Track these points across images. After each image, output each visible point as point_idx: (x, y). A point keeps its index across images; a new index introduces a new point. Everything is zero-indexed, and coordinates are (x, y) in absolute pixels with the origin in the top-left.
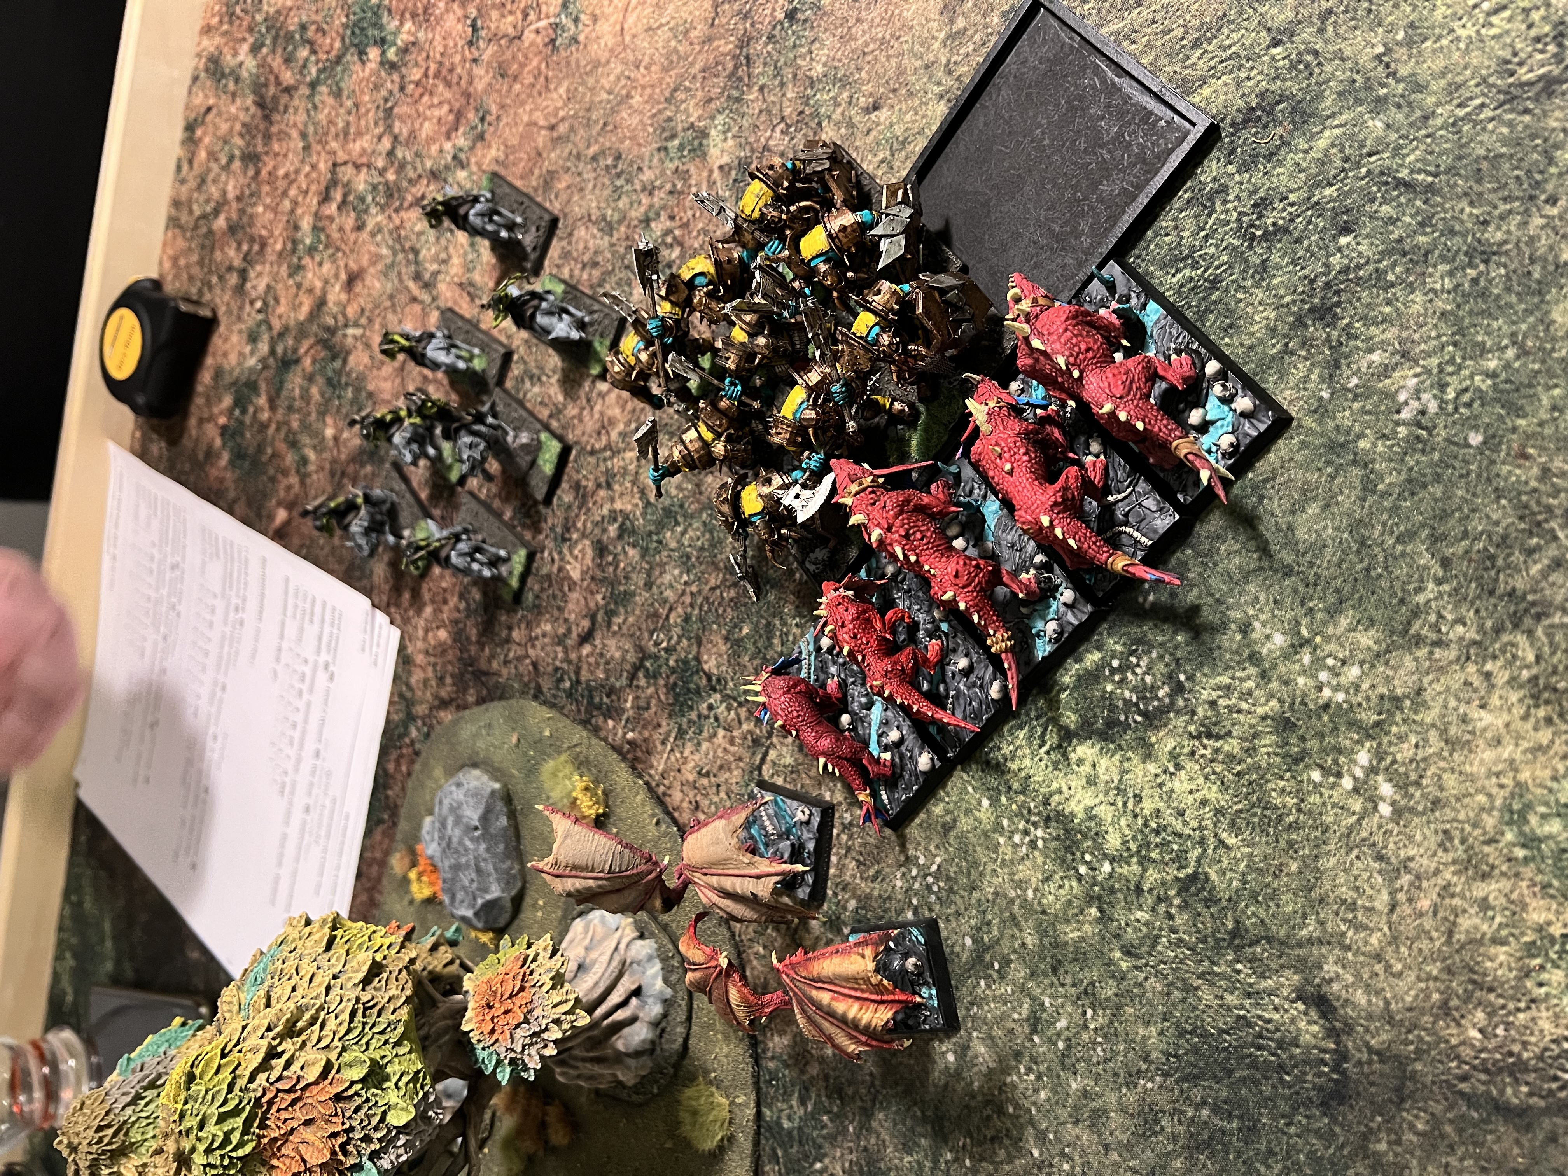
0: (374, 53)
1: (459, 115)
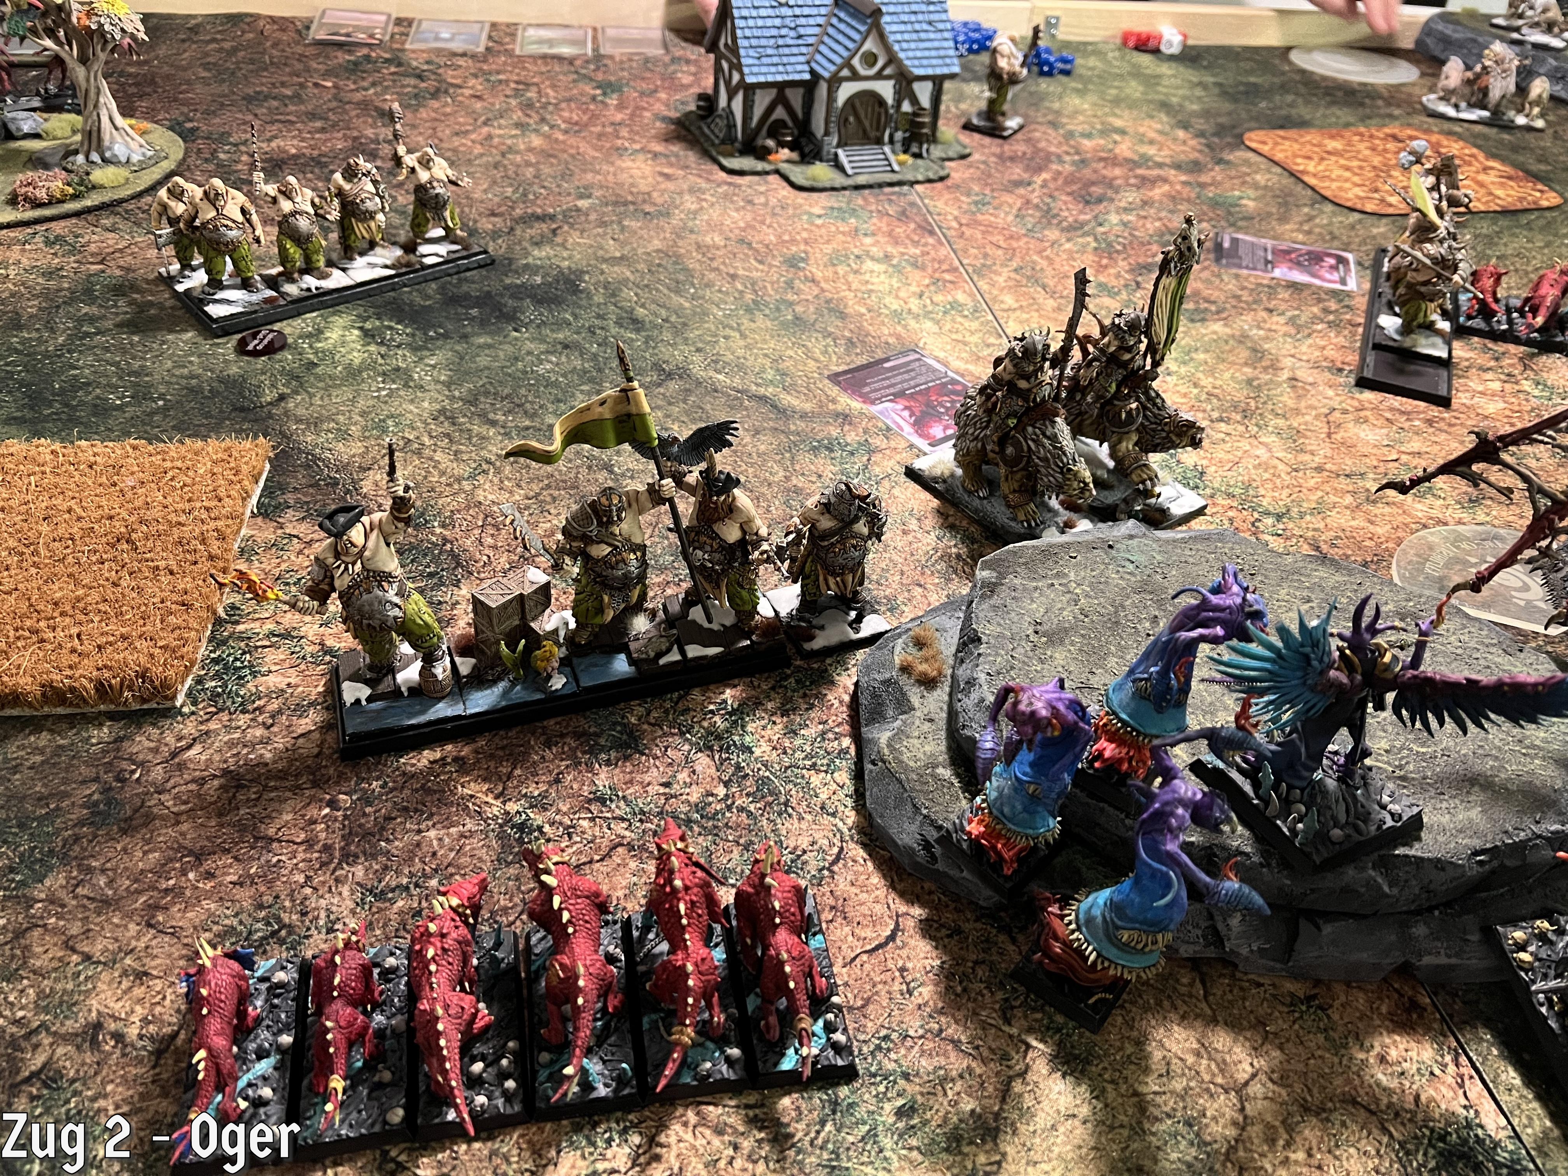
0: (598, 92)
1: (576, 124)
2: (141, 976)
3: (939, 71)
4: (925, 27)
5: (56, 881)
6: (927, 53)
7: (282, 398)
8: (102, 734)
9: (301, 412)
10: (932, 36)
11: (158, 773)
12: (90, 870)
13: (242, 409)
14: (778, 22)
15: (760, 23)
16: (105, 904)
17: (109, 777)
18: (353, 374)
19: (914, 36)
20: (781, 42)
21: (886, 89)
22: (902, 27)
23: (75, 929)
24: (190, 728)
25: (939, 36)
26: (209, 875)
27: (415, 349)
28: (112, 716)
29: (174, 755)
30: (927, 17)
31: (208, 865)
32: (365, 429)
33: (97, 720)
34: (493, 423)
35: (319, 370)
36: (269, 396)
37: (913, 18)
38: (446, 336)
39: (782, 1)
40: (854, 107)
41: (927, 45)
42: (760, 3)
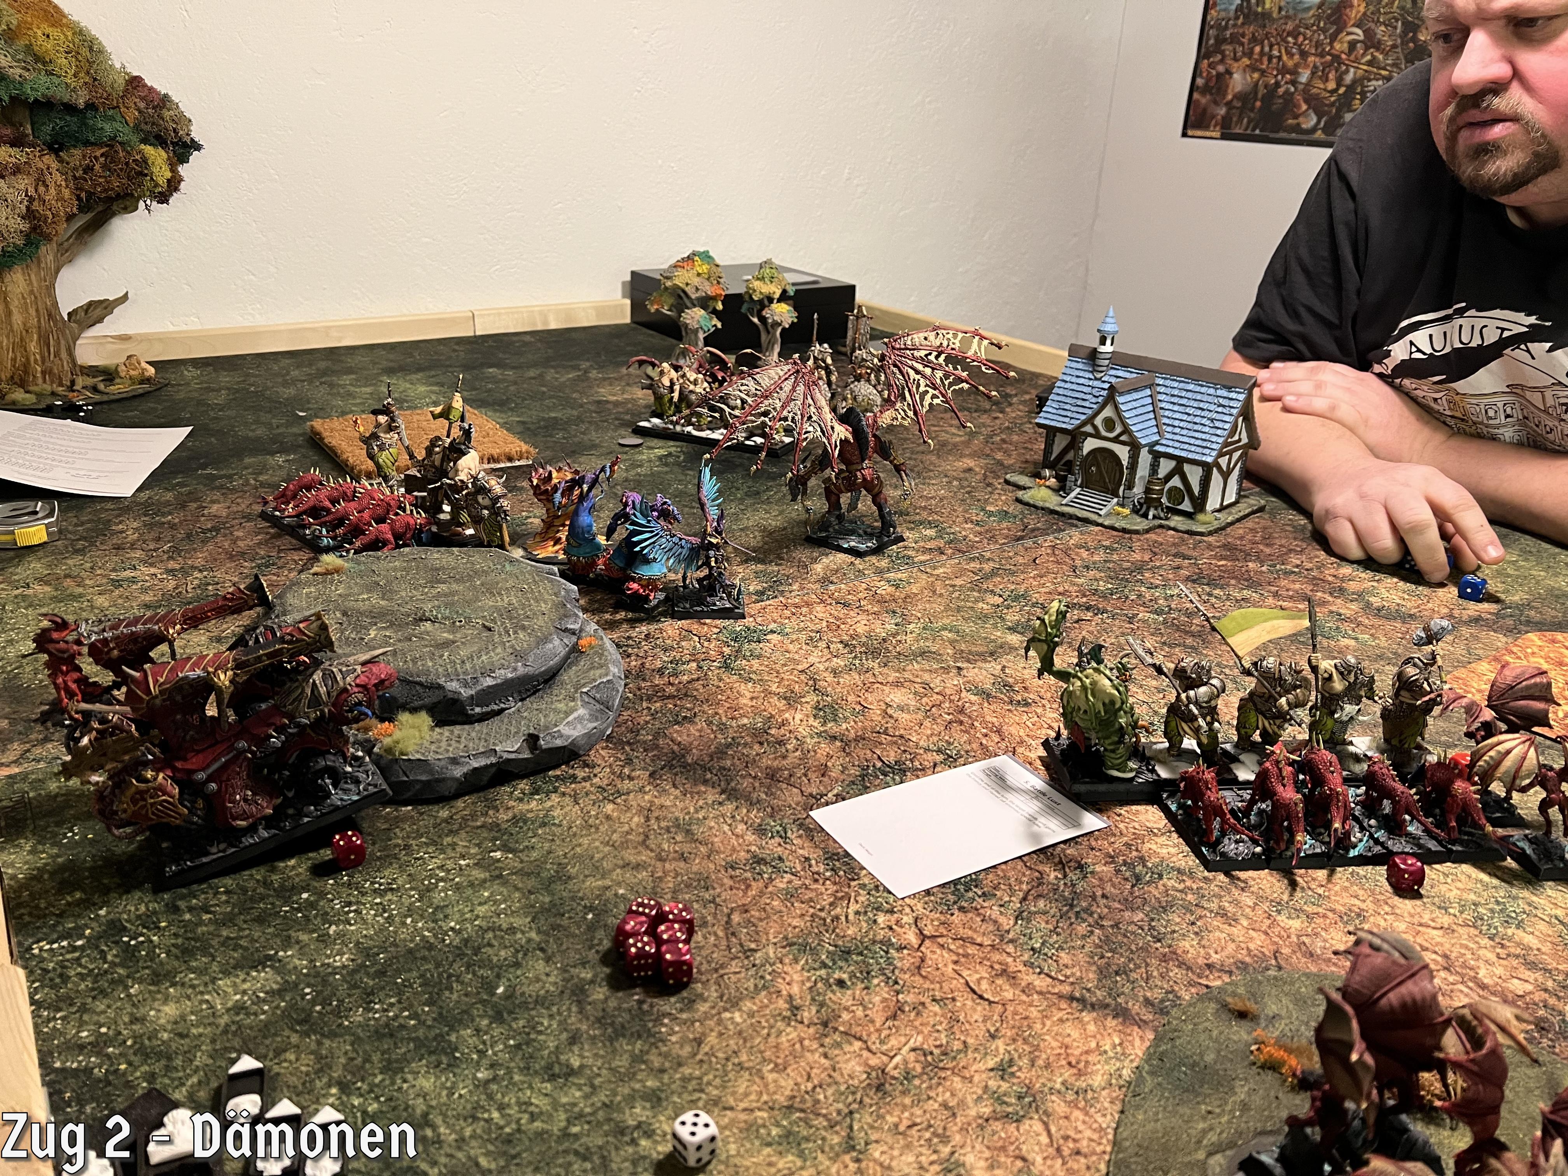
3: (1183, 454)
4: (1204, 421)
6: (1192, 441)
10: (1206, 429)
14: (1088, 390)
15: (1074, 387)
19: (1190, 426)
20: (1079, 403)
21: (1123, 453)
22: (1185, 417)
25: (1213, 431)
30: (1210, 415)
37: (1199, 412)
39: (1099, 375)
40: (1095, 458)
41: (1197, 435)
42: (1081, 374)
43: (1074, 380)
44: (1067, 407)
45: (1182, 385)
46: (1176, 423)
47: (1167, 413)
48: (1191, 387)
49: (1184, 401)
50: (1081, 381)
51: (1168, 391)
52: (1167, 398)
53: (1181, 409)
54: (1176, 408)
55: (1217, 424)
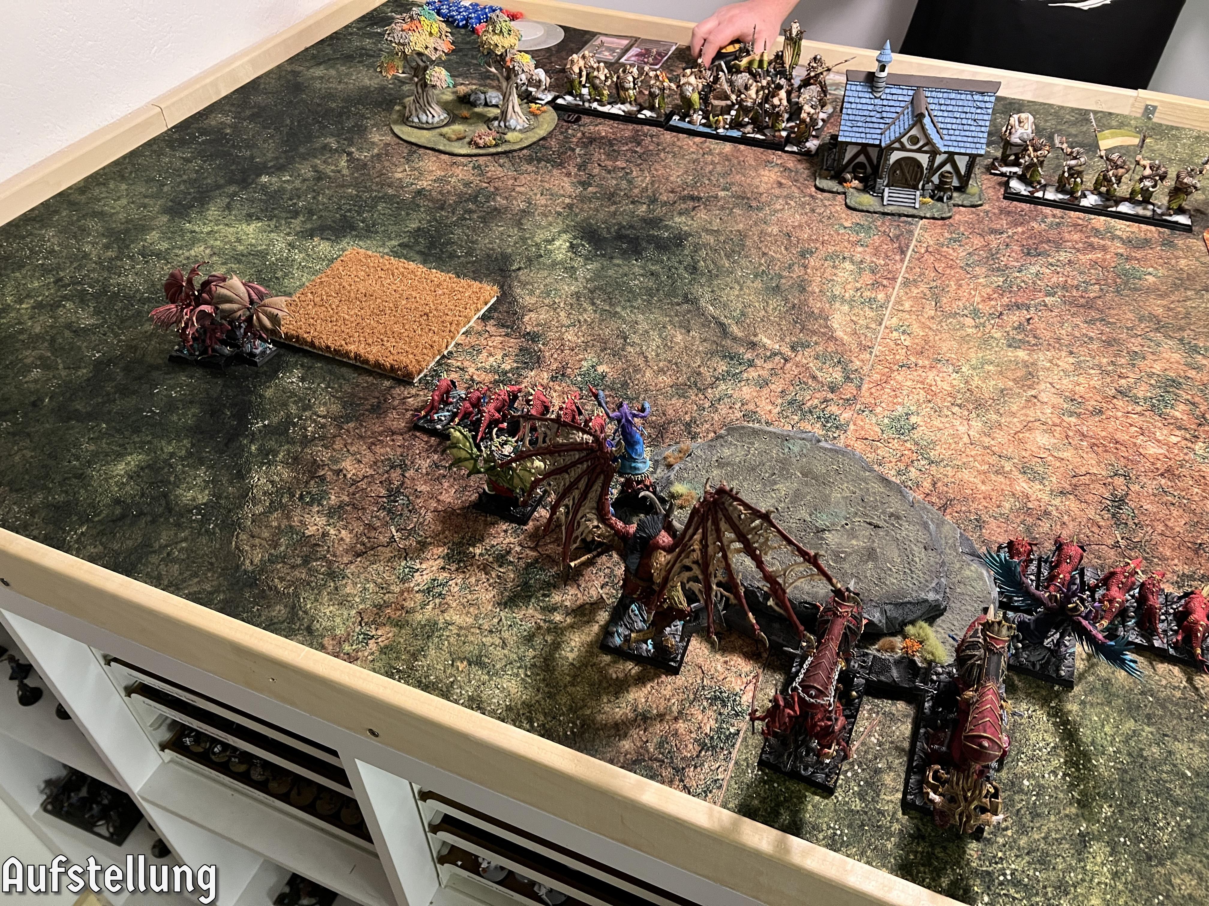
2: (360, 462)
3: (962, 151)
4: (970, 122)
5: (351, 425)
6: (965, 139)
7: (519, 269)
8: (387, 383)
9: (523, 278)
10: (973, 128)
11: (396, 403)
12: (362, 425)
13: (502, 270)
14: (871, 108)
15: (860, 106)
16: (361, 437)
17: (382, 399)
18: (554, 264)
19: (960, 127)
20: (868, 119)
21: (924, 159)
22: (954, 121)
23: (349, 441)
24: (413, 391)
26: (393, 440)
27: (587, 259)
28: (394, 379)
29: (404, 398)
30: (972, 116)
31: (395, 437)
32: (542, 293)
33: (388, 378)
34: (593, 304)
35: (541, 260)
36: (515, 266)
37: (963, 116)
38: (603, 256)
39: (878, 95)
40: (900, 165)
41: (967, 133)
42: (861, 95)
43: (858, 100)
44: (860, 124)
45: (945, 95)
46: (949, 126)
47: (940, 119)
48: (953, 96)
49: (950, 108)
50: (864, 101)
51: (936, 101)
52: (937, 107)
53: (950, 114)
54: (946, 114)
55: (980, 123)
